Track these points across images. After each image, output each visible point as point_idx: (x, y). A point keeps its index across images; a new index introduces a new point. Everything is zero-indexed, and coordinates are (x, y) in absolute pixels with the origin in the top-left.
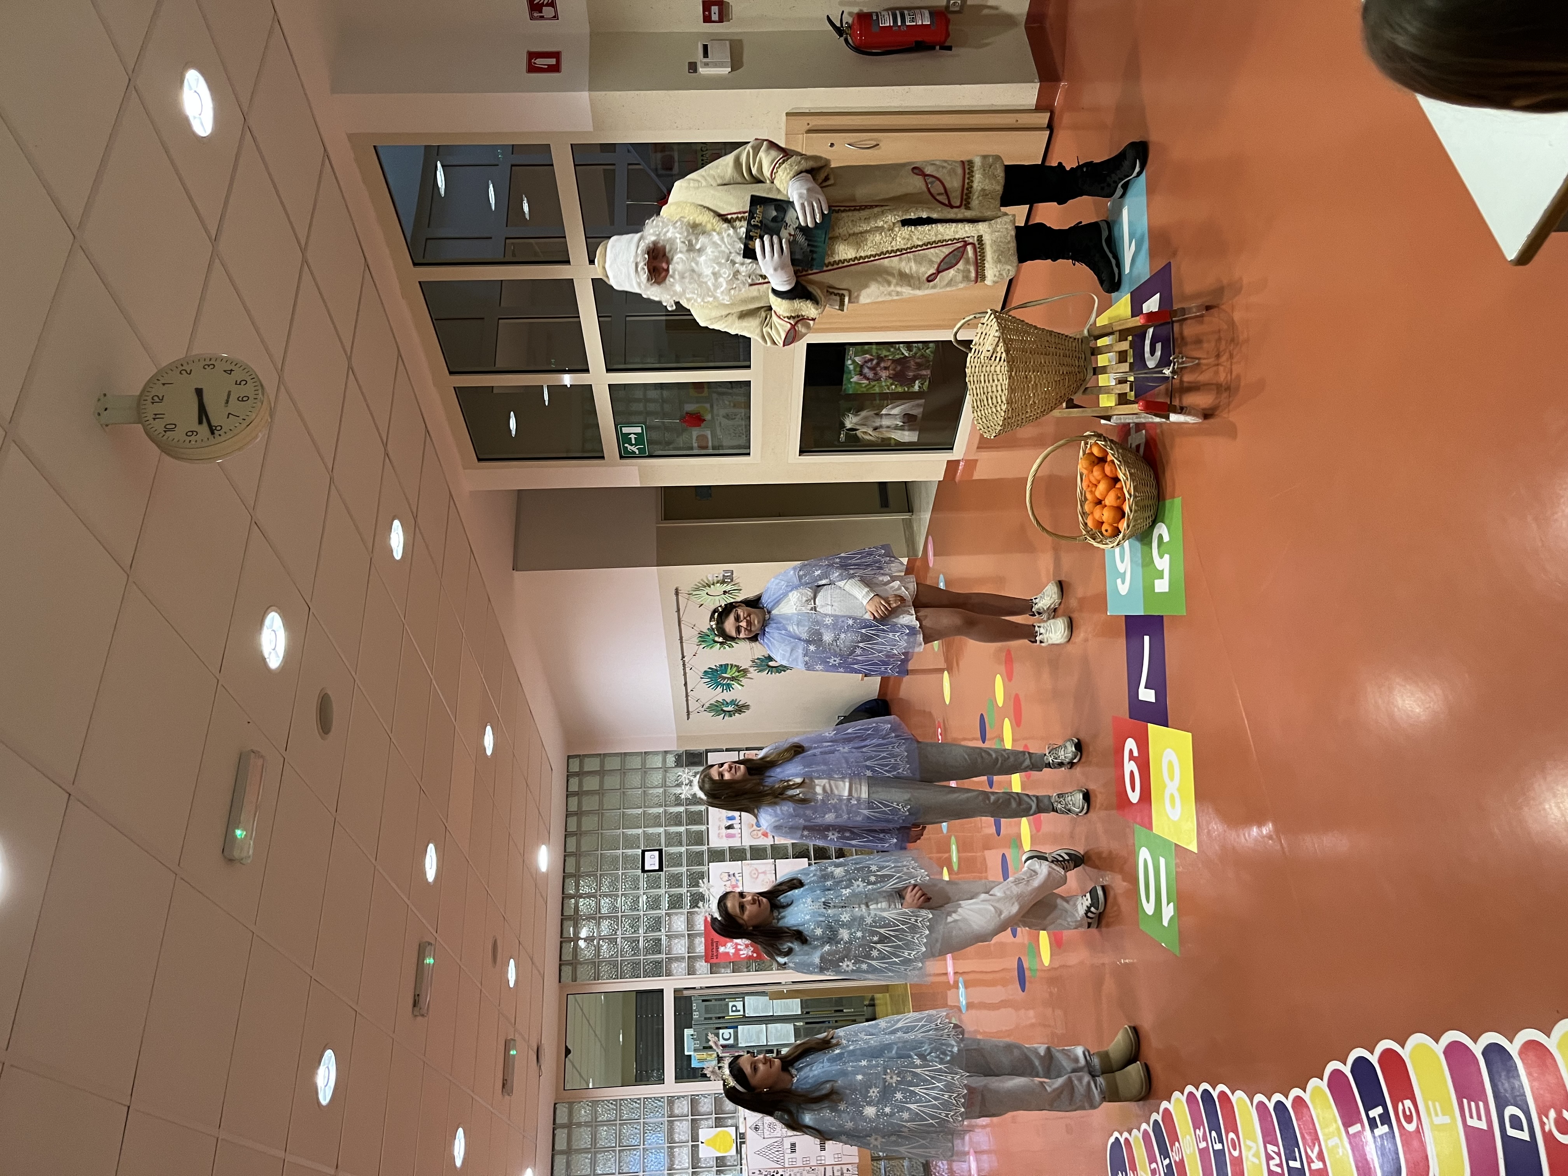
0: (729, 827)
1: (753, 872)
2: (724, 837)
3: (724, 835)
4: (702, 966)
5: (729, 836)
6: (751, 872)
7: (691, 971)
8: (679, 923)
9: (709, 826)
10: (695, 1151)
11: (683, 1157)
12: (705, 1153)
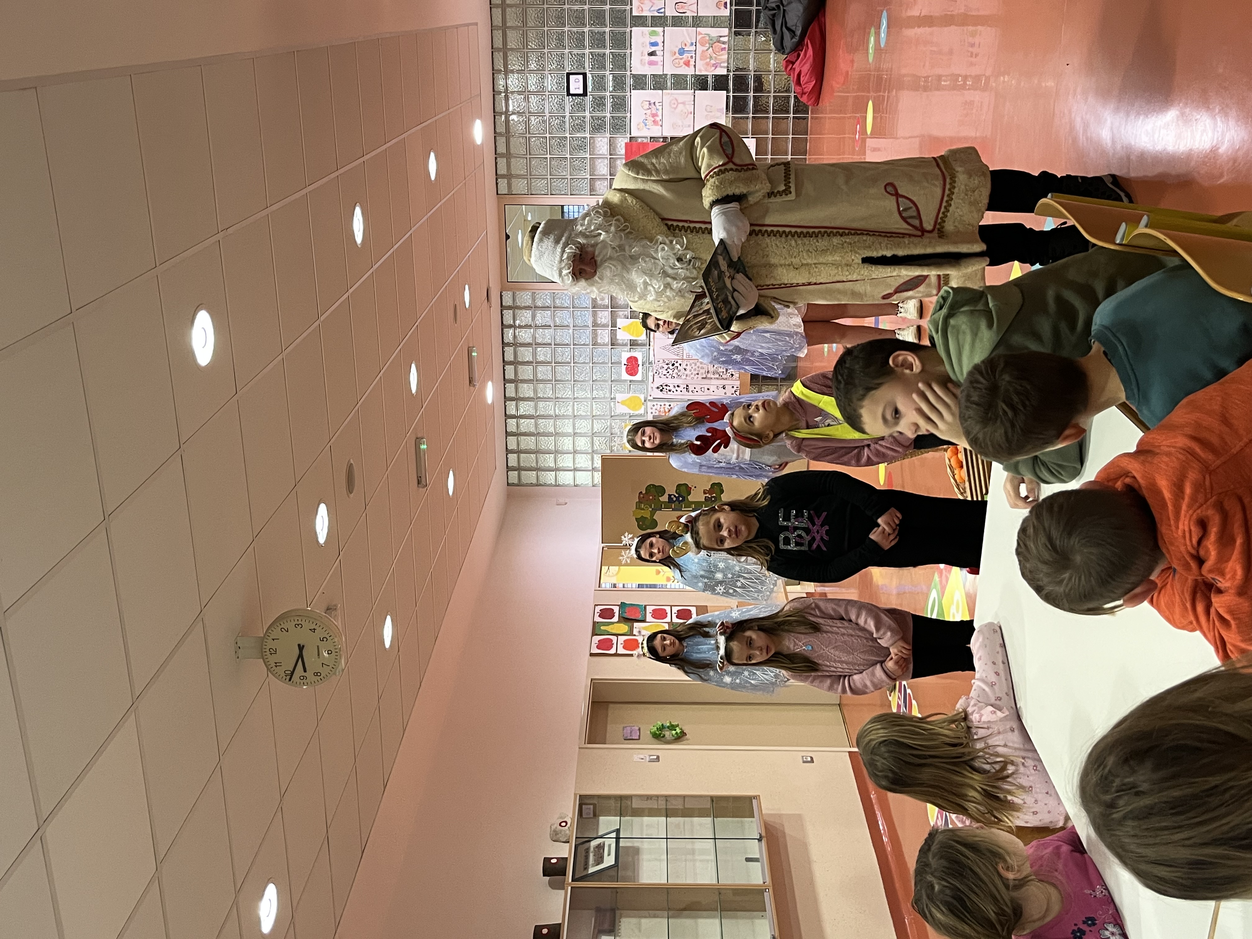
0: (652, 54)
1: (673, 102)
2: (647, 65)
3: (647, 62)
5: (651, 63)
6: (670, 102)
8: (602, 144)
9: (633, 51)
10: (613, 334)
11: (604, 336)
12: (622, 336)
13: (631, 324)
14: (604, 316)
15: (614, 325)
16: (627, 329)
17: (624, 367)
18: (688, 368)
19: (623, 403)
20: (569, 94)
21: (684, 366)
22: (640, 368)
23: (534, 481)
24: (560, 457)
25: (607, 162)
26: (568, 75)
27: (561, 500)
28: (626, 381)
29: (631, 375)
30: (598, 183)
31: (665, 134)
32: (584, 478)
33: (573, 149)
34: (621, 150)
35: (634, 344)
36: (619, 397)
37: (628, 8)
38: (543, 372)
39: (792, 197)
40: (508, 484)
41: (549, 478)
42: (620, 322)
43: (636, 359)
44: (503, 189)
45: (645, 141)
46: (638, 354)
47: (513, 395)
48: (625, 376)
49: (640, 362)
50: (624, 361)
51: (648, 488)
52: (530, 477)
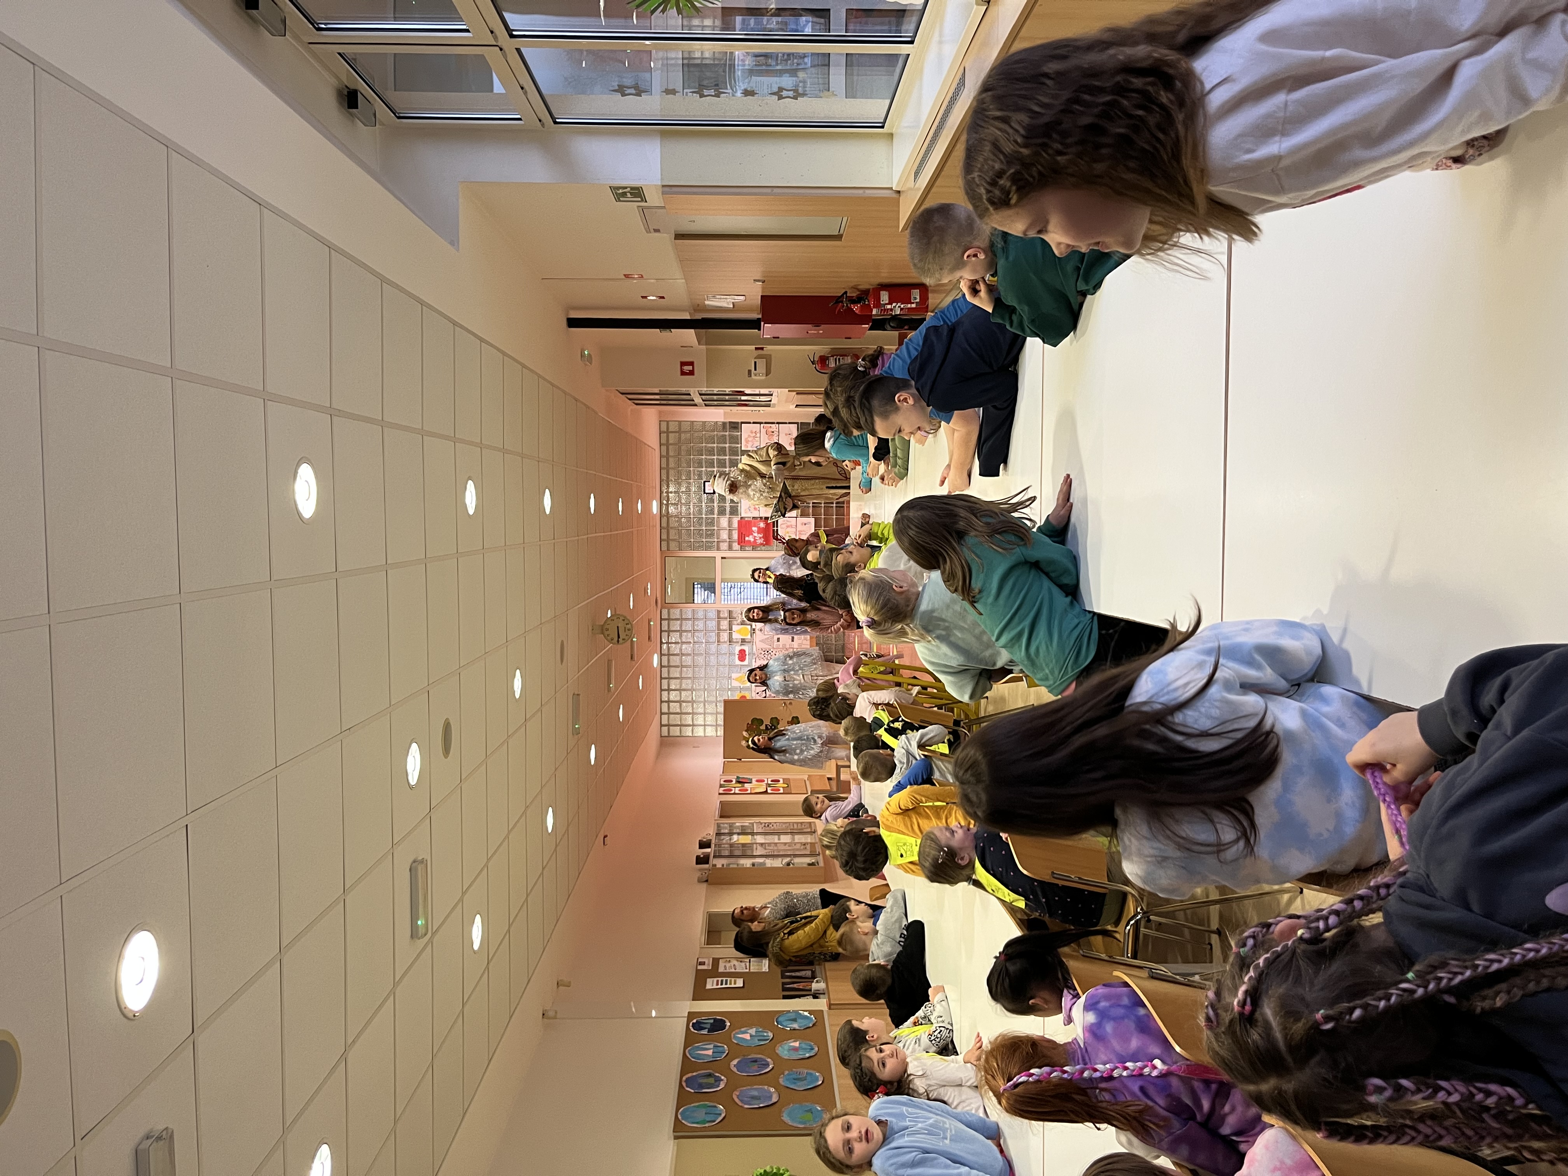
4: (736, 546)
7: (730, 548)
8: (724, 521)
10: (730, 635)
11: (725, 636)
12: (735, 636)
13: (741, 629)
14: (725, 624)
15: (731, 629)
16: (739, 631)
17: (737, 656)
18: (777, 654)
19: (736, 679)
20: (704, 493)
21: (774, 652)
22: (747, 656)
23: (678, 734)
24: (695, 717)
25: (727, 532)
26: (704, 482)
27: (696, 745)
28: (738, 665)
29: (742, 661)
30: (721, 544)
31: (761, 516)
32: (710, 732)
33: (707, 524)
34: (735, 525)
35: (743, 641)
36: (734, 676)
37: (739, 446)
38: (688, 660)
39: (802, 466)
40: (661, 737)
41: (688, 732)
42: (735, 628)
43: (744, 651)
44: (664, 548)
45: (749, 519)
46: (746, 648)
47: (667, 676)
48: (738, 662)
49: (747, 653)
50: (737, 652)
51: (753, 720)
52: (675, 731)
